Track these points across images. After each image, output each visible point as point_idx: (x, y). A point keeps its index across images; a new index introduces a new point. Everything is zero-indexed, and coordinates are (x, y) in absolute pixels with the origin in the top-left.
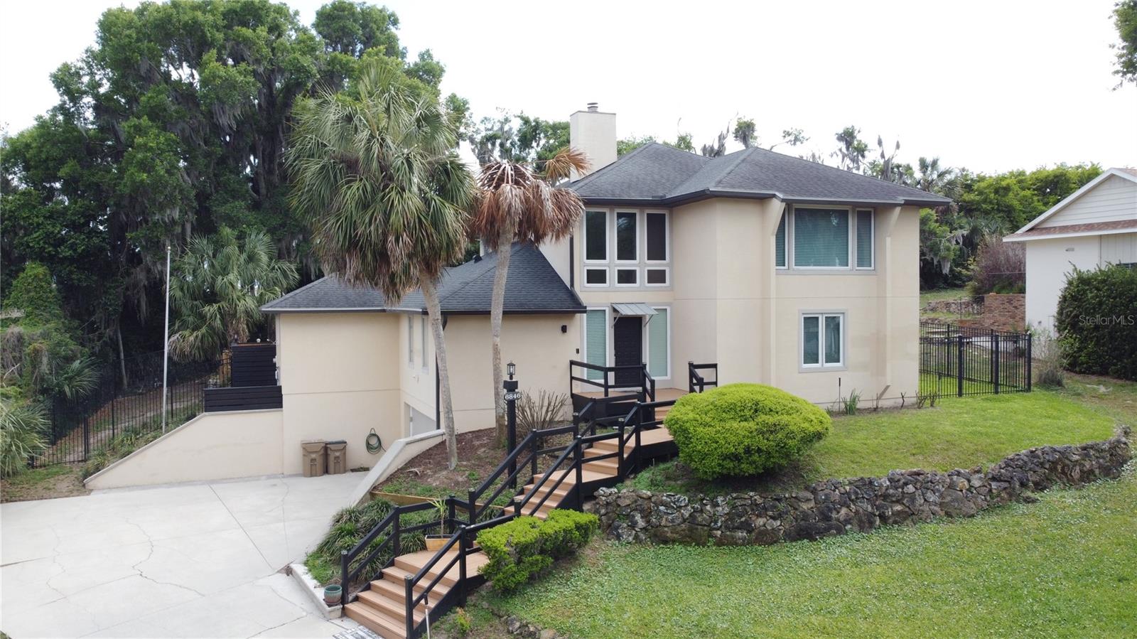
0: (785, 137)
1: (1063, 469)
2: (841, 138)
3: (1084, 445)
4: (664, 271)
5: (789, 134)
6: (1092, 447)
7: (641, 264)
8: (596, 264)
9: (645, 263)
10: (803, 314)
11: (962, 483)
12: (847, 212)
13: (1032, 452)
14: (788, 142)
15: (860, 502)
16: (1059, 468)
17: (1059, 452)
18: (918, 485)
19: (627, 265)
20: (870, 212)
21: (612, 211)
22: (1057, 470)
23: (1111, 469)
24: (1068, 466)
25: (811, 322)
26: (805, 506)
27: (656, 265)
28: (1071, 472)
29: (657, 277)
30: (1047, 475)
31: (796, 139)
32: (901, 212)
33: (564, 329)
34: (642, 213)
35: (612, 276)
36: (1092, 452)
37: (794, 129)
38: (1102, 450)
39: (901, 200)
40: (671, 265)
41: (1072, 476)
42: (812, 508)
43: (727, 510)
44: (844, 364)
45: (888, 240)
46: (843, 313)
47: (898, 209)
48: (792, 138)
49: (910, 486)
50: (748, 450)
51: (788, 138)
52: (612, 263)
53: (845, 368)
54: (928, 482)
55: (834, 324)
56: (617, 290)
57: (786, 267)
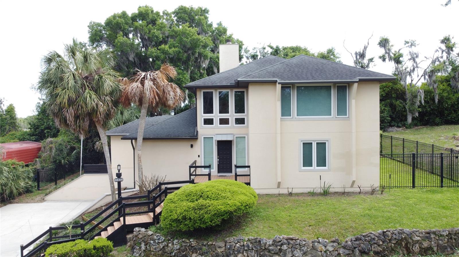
0: (405, 44)
1: (406, 244)
2: (443, 42)
3: (427, 230)
4: (244, 118)
5: (408, 43)
6: (434, 233)
7: (232, 115)
8: (208, 116)
9: (233, 115)
10: (301, 141)
11: (320, 247)
12: (330, 87)
13: (384, 232)
14: (407, 47)
15: (250, 252)
16: (403, 244)
17: (406, 234)
18: (290, 246)
19: (224, 116)
20: (346, 86)
21: (216, 91)
22: (402, 245)
23: (446, 248)
24: (410, 243)
25: (307, 146)
26: (219, 250)
27: (240, 116)
28: (413, 247)
29: (240, 121)
30: (393, 247)
31: (412, 45)
32: (358, 85)
33: (192, 146)
34: (232, 91)
35: (216, 121)
36: (432, 236)
37: (411, 40)
38: (441, 235)
39: (357, 79)
40: (247, 115)
41: (413, 250)
42: (223, 252)
43: (178, 247)
44: (328, 168)
45: (353, 102)
46: (328, 141)
47: (356, 85)
48: (410, 44)
49: (285, 246)
50: (184, 218)
51: (407, 45)
52: (216, 115)
53: (329, 170)
54: (297, 245)
55: (322, 146)
56: (219, 128)
57: (292, 117)
